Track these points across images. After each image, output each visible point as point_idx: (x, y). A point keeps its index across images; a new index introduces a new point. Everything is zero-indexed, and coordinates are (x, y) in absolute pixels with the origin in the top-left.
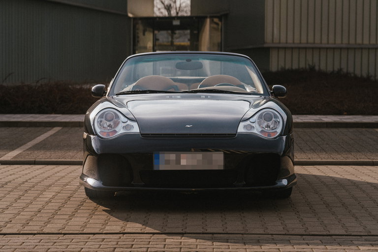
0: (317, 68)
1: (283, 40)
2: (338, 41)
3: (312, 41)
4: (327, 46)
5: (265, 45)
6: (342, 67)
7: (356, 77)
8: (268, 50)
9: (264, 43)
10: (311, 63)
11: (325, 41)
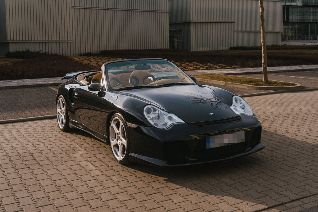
0: (30, 50)
1: (18, 39)
2: (39, 39)
3: (28, 40)
4: (34, 41)
5: (7, 42)
6: (41, 50)
7: (49, 54)
8: (8, 43)
9: (7, 41)
10: (27, 48)
11: (33, 39)
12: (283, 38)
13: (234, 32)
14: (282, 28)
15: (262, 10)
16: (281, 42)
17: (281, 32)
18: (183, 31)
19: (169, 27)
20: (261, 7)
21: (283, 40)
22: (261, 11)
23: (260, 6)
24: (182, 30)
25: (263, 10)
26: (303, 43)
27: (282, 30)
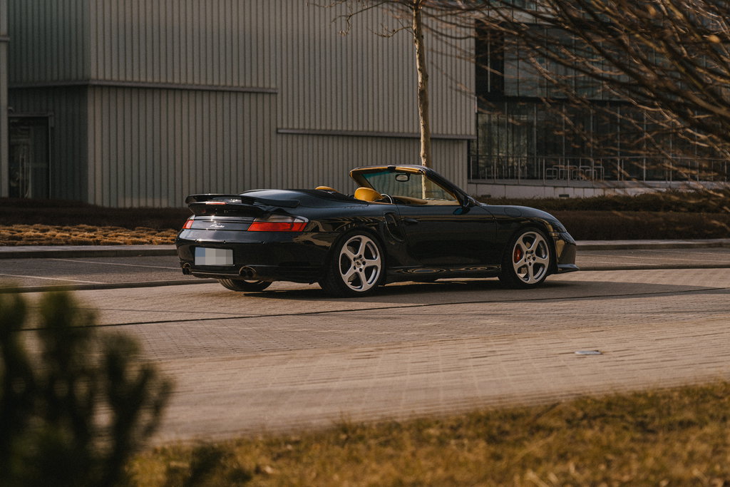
12: (477, 168)
13: (273, 134)
14: (473, 124)
15: (422, 79)
16: (469, 183)
17: (469, 141)
18: (51, 124)
19: (9, 104)
20: (420, 70)
21: (476, 177)
22: (420, 80)
23: (418, 67)
24: (47, 118)
25: (425, 77)
26: (560, 191)
27: (473, 132)
